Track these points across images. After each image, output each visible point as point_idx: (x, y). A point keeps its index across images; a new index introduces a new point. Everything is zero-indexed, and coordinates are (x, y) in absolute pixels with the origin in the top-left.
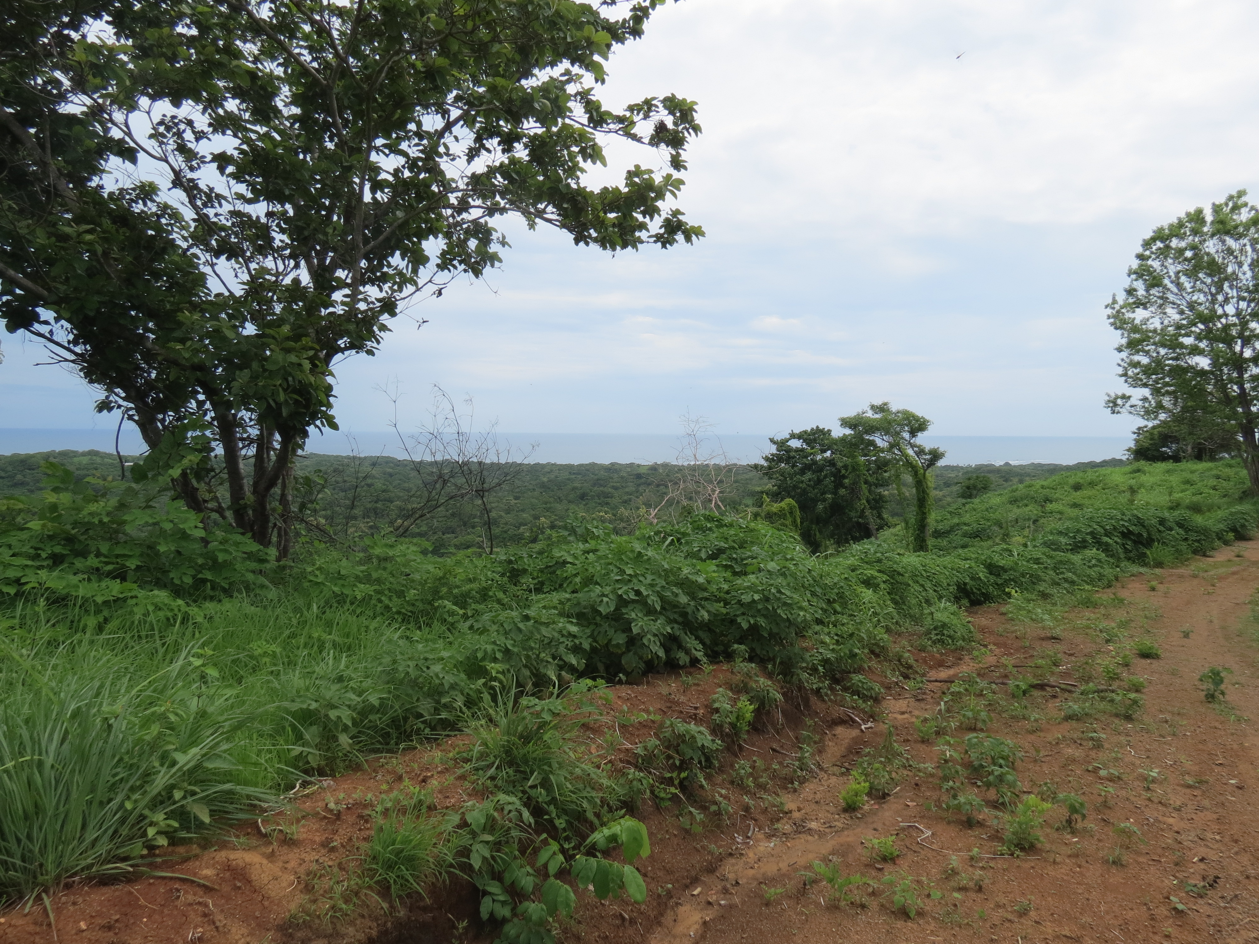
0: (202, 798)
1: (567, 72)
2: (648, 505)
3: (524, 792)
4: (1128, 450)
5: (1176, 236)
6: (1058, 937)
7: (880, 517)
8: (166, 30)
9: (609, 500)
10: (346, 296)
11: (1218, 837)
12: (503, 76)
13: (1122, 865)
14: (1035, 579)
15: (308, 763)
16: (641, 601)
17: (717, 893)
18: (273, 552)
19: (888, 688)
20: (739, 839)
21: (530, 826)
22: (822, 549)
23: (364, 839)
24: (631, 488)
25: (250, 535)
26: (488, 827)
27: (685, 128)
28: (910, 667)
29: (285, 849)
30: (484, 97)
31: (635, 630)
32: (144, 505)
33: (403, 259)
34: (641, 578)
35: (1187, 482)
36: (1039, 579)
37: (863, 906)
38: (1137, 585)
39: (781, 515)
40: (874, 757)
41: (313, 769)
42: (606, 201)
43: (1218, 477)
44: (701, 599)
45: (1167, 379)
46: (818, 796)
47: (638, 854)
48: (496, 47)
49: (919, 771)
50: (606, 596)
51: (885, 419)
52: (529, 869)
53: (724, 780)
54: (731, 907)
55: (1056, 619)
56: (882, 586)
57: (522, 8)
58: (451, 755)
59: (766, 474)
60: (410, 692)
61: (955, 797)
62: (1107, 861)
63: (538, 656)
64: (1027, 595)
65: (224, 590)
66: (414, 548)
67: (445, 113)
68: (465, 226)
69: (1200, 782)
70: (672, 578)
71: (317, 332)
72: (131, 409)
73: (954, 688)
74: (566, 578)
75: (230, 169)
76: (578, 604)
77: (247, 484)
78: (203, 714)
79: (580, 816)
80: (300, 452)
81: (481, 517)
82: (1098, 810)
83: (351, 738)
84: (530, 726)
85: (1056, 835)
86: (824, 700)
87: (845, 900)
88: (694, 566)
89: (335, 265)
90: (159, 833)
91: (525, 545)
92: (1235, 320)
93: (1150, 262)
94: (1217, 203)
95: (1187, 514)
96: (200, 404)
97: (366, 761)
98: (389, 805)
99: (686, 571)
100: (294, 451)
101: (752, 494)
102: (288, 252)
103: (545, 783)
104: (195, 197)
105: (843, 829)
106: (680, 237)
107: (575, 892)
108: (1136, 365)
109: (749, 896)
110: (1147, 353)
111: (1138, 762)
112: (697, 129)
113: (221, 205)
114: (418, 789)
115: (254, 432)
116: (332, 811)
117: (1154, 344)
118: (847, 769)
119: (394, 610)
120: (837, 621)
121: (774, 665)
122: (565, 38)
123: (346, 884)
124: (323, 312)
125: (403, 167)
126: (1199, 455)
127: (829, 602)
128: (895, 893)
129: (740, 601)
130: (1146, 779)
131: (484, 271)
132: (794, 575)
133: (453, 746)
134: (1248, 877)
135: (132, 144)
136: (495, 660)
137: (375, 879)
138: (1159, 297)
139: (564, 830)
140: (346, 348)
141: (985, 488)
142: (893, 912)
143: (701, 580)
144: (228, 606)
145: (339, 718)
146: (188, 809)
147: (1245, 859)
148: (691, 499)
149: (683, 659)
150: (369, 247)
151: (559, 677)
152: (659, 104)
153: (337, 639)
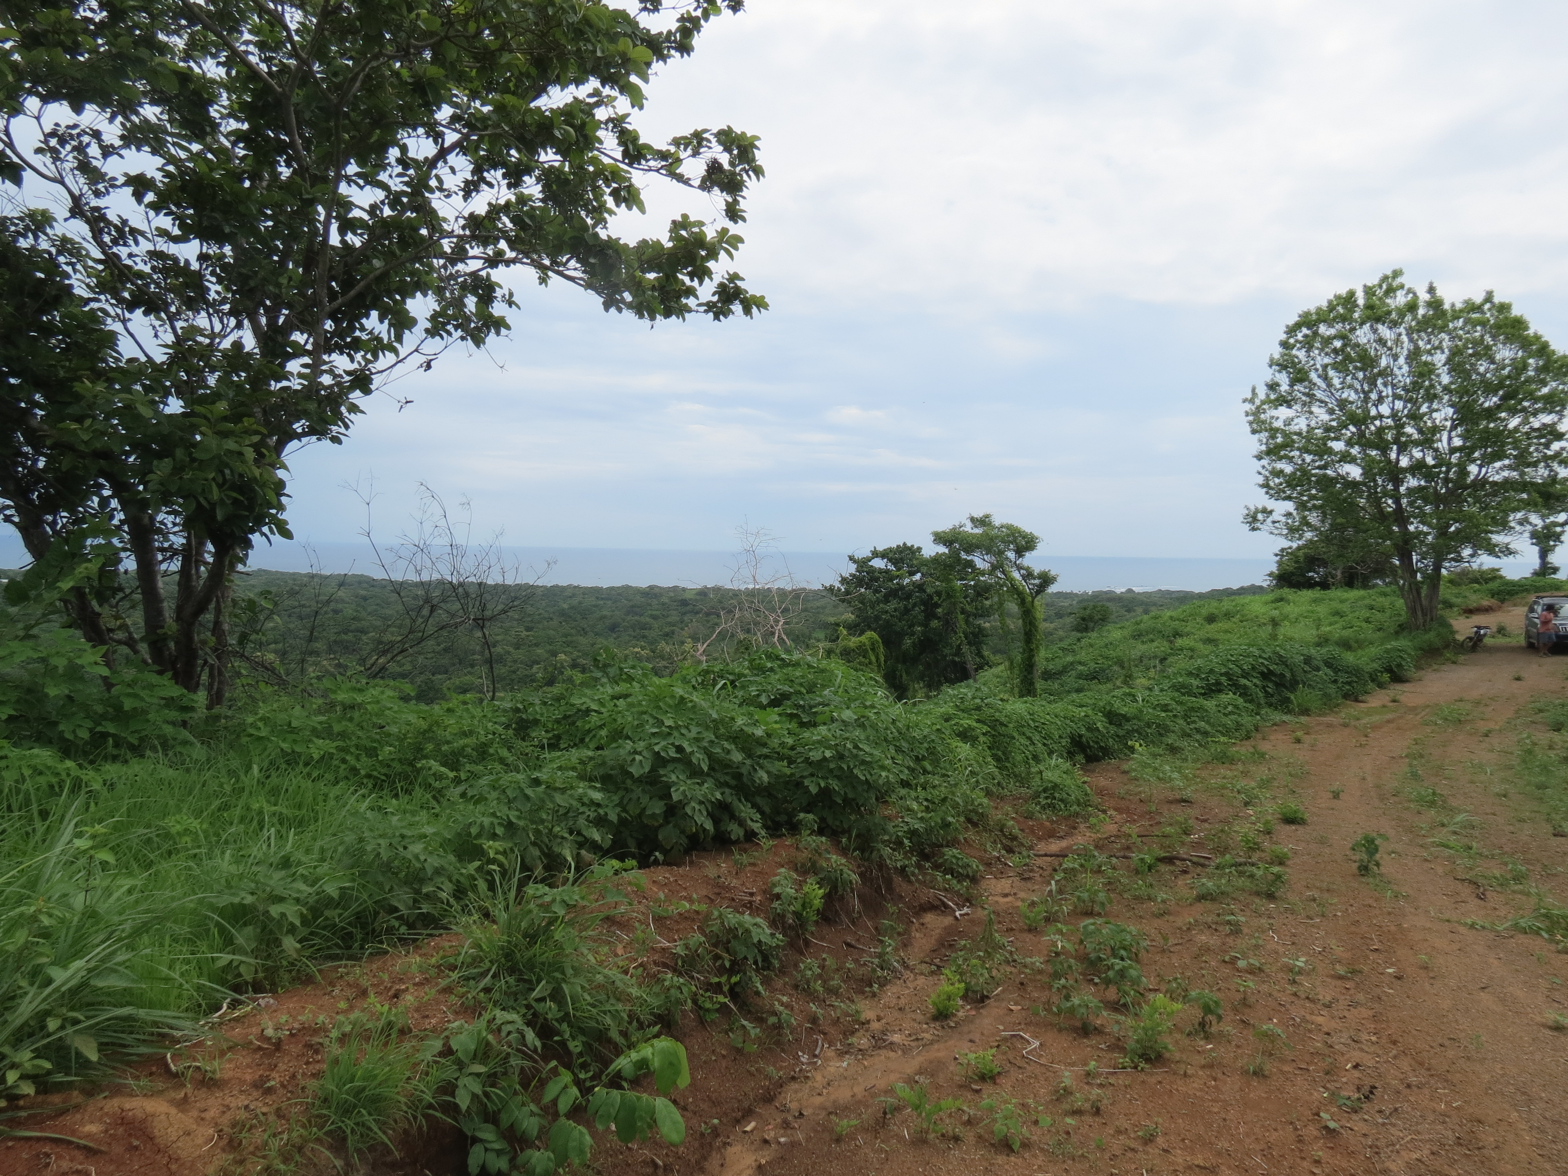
0: (91, 1027)
1: (596, 93)
2: (695, 639)
3: (528, 1007)
4: (1270, 575)
5: (1325, 321)
6: (1190, 1168)
7: (979, 654)
8: (65, 13)
9: (646, 633)
10: (305, 366)
11: (1374, 1038)
12: (513, 93)
13: (1264, 1076)
14: (1163, 730)
15: (240, 975)
16: (684, 760)
17: (776, 1127)
18: (201, 697)
19: (988, 865)
20: (805, 1059)
21: (535, 1050)
22: (910, 694)
23: (313, 1075)
24: (674, 617)
25: (169, 674)
26: (480, 1055)
27: (744, 169)
28: (1014, 838)
29: (203, 1093)
30: (489, 119)
31: (676, 797)
32: (21, 633)
33: (381, 321)
34: (684, 731)
35: (1337, 613)
36: (1167, 730)
37: (956, 1139)
38: (1280, 736)
39: (861, 651)
40: (971, 950)
41: (247, 983)
42: (644, 258)
43: (1371, 608)
44: (760, 757)
45: (1314, 492)
46: (903, 1001)
47: (674, 1083)
48: (505, 58)
49: (1025, 966)
50: (640, 753)
51: (985, 534)
52: (533, 1107)
53: (785, 984)
54: (793, 1145)
55: (1186, 777)
56: (982, 739)
57: (541, 11)
58: (433, 961)
59: (843, 601)
60: (381, 879)
61: (1067, 998)
62: (1247, 1072)
63: (551, 830)
64: (1153, 749)
65: (133, 748)
66: (391, 693)
67: (438, 136)
68: (460, 280)
69: (1353, 972)
70: (722, 731)
71: (265, 412)
72: (8, 507)
73: (1068, 864)
74: (589, 731)
75: (150, 197)
76: (604, 763)
77: (168, 608)
78: (91, 914)
79: (601, 1036)
80: (240, 567)
81: (482, 653)
82: (1236, 1010)
83: (300, 942)
84: (537, 922)
85: (1187, 1042)
86: (910, 881)
87: (934, 1131)
88: (751, 715)
89: (290, 327)
90: (22, 1077)
91: (537, 689)
92: (1390, 422)
93: (1294, 352)
94: (1370, 284)
95: (1337, 651)
96: (104, 502)
97: (319, 971)
98: (348, 1029)
99: (740, 721)
100: (232, 567)
101: (826, 626)
102: (227, 307)
103: (556, 995)
104: (101, 231)
105: (932, 1043)
106: (737, 307)
107: (593, 1135)
108: (1279, 473)
109: (816, 1131)
110: (1290, 459)
111: (1281, 950)
112: (758, 172)
113: (137, 243)
114: (386, 1007)
115: (178, 541)
116: (270, 1038)
117: (1298, 449)
118: (939, 967)
119: (363, 772)
120: (927, 782)
121: (849, 839)
122: (595, 51)
123: (285, 1136)
124: (275, 386)
125: (383, 202)
126: (1351, 580)
127: (917, 759)
128: (995, 1120)
129: (807, 759)
130: (1291, 970)
131: (487, 340)
132: (874, 726)
133: (437, 948)
134: (1409, 1086)
135: (15, 159)
136: (494, 836)
137: (326, 1129)
138: (1304, 394)
139: (581, 1054)
140: (305, 434)
141: (1104, 619)
142: (993, 1145)
143: (759, 732)
144: (136, 768)
145: (283, 915)
146: (68, 1042)
147: (1405, 1064)
148: (748, 631)
149: (735, 831)
150: (335, 304)
151: (578, 858)
152: (711, 138)
153: (285, 811)
